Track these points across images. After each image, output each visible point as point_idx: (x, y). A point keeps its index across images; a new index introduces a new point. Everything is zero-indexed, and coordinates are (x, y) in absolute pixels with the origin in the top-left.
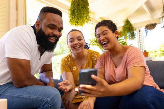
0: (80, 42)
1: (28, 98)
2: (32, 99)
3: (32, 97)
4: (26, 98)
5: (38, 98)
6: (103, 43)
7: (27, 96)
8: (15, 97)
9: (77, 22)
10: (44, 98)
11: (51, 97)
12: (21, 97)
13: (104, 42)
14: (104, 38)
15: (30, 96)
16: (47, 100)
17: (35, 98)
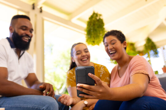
0: (87, 54)
1: (25, 108)
2: (29, 108)
3: (29, 107)
4: (23, 107)
5: (34, 107)
6: (111, 53)
7: (24, 105)
8: (13, 107)
9: (94, 42)
10: (40, 107)
11: (47, 106)
12: (19, 107)
13: (111, 51)
14: (112, 48)
15: (27, 105)
16: (42, 109)
17: (32, 107)
